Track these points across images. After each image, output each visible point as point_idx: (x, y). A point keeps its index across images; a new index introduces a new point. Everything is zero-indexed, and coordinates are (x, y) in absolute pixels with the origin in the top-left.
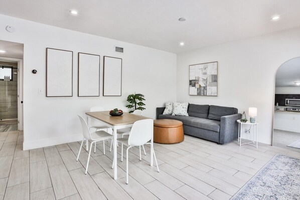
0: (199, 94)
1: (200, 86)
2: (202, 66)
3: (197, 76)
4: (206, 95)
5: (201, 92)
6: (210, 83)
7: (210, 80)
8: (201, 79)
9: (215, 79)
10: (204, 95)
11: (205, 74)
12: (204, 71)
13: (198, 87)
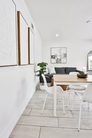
0: (57, 62)
1: (58, 58)
2: (59, 49)
3: (56, 53)
4: (61, 63)
5: (58, 61)
6: (63, 57)
7: (63, 56)
8: (58, 55)
9: (65, 55)
10: (60, 63)
11: (60, 53)
12: (60, 51)
13: (57, 59)
